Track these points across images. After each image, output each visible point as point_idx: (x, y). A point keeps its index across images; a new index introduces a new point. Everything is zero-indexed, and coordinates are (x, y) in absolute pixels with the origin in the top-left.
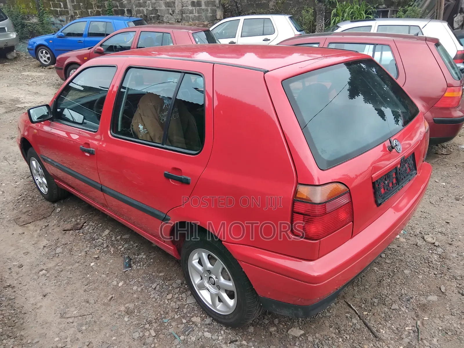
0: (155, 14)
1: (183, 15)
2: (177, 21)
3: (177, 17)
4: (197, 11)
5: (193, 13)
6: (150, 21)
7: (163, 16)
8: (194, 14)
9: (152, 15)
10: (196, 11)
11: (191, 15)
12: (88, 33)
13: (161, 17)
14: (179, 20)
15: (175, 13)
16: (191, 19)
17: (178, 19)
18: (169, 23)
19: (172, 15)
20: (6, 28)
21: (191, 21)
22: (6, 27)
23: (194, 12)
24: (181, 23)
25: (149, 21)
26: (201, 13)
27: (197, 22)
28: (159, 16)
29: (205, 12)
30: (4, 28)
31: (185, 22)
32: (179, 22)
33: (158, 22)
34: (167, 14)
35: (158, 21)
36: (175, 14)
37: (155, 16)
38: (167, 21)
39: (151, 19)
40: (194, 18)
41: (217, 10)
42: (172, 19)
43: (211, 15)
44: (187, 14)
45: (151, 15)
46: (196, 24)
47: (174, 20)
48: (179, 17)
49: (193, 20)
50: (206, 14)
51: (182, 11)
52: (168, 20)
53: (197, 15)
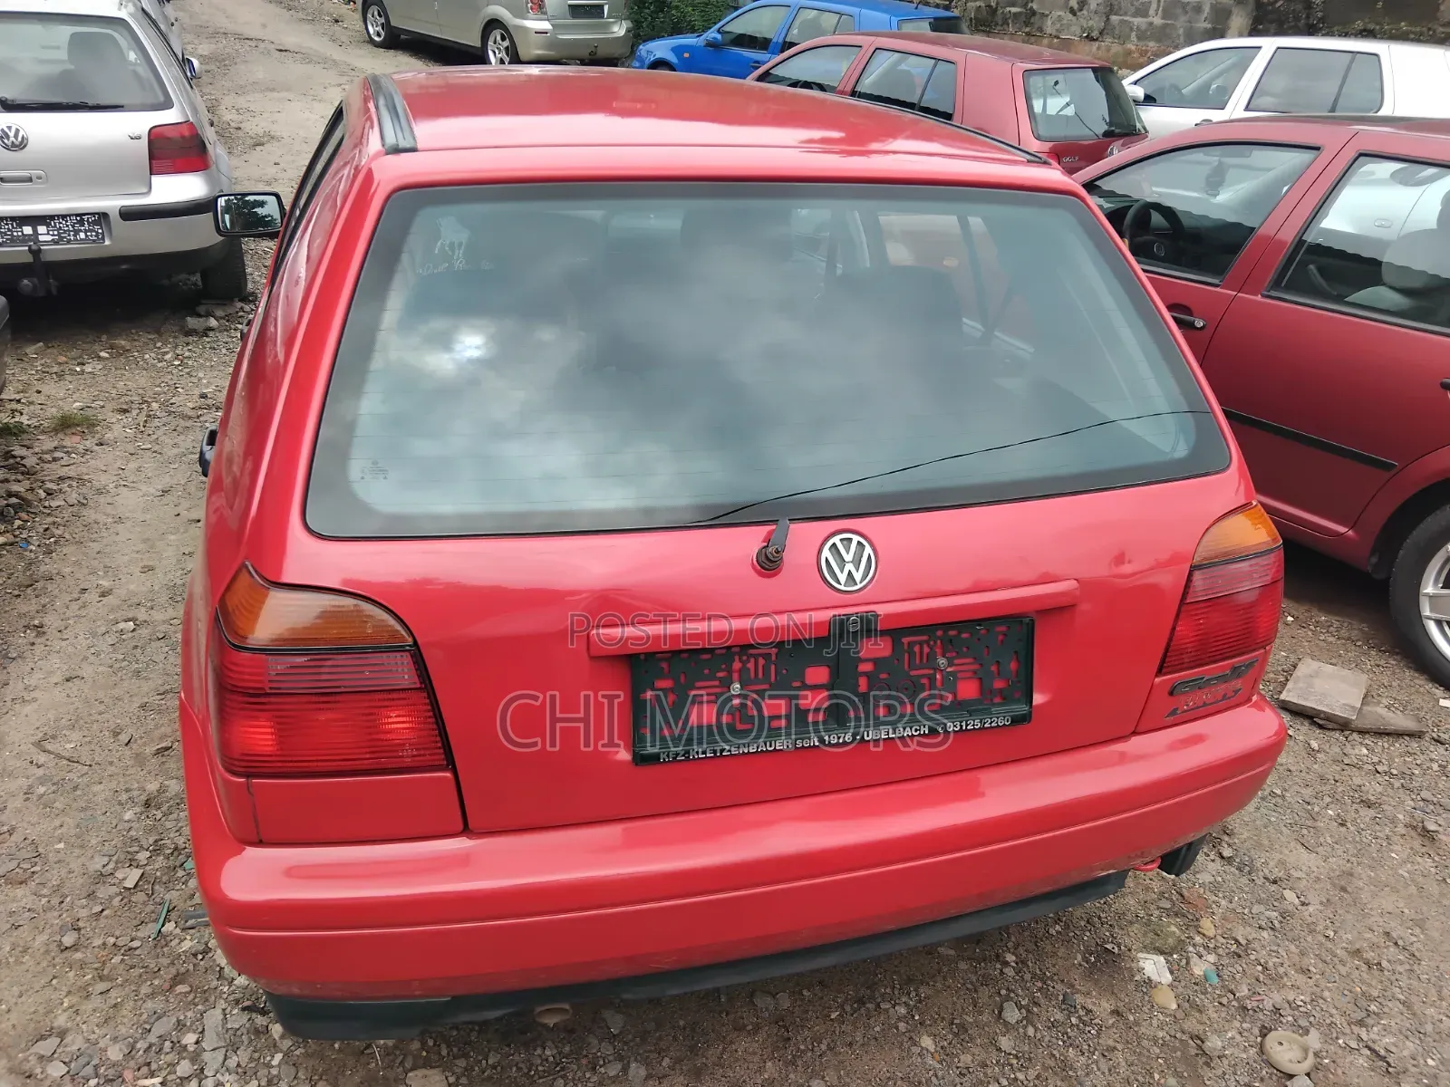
0: (1021, 7)
1: (1114, 18)
2: (1085, 35)
3: (1091, 23)
4: (1161, 9)
5: (1145, 15)
6: (1002, 26)
7: (1047, 16)
8: (1150, 19)
9: (1014, 10)
10: (1157, 10)
11: (1137, 21)
12: (785, 42)
13: (1037, 16)
14: (1095, 34)
15: (1086, 7)
16: (1133, 34)
17: (1091, 29)
18: (1058, 38)
19: (1074, 14)
20: (606, 8)
21: (1135, 39)
22: (606, 4)
23: (1152, 12)
24: (1097, 44)
25: (999, 28)
26: (1176, 18)
27: (1152, 44)
28: (1033, 13)
29: (1190, 14)
30: (601, 7)
31: (1113, 43)
32: (1093, 39)
33: (1026, 33)
34: (1061, 9)
35: (1027, 30)
36: (1085, 12)
37: (1020, 13)
38: (1054, 33)
39: (1005, 22)
40: (1146, 31)
41: (1235, 11)
42: (1073, 28)
43: (1209, 26)
44: (1126, 14)
45: (1008, 9)
46: (1147, 52)
47: (1078, 32)
48: (1096, 23)
49: (1139, 38)
50: (1190, 22)
51: (1111, 5)
52: (1057, 30)
53: (1158, 21)
